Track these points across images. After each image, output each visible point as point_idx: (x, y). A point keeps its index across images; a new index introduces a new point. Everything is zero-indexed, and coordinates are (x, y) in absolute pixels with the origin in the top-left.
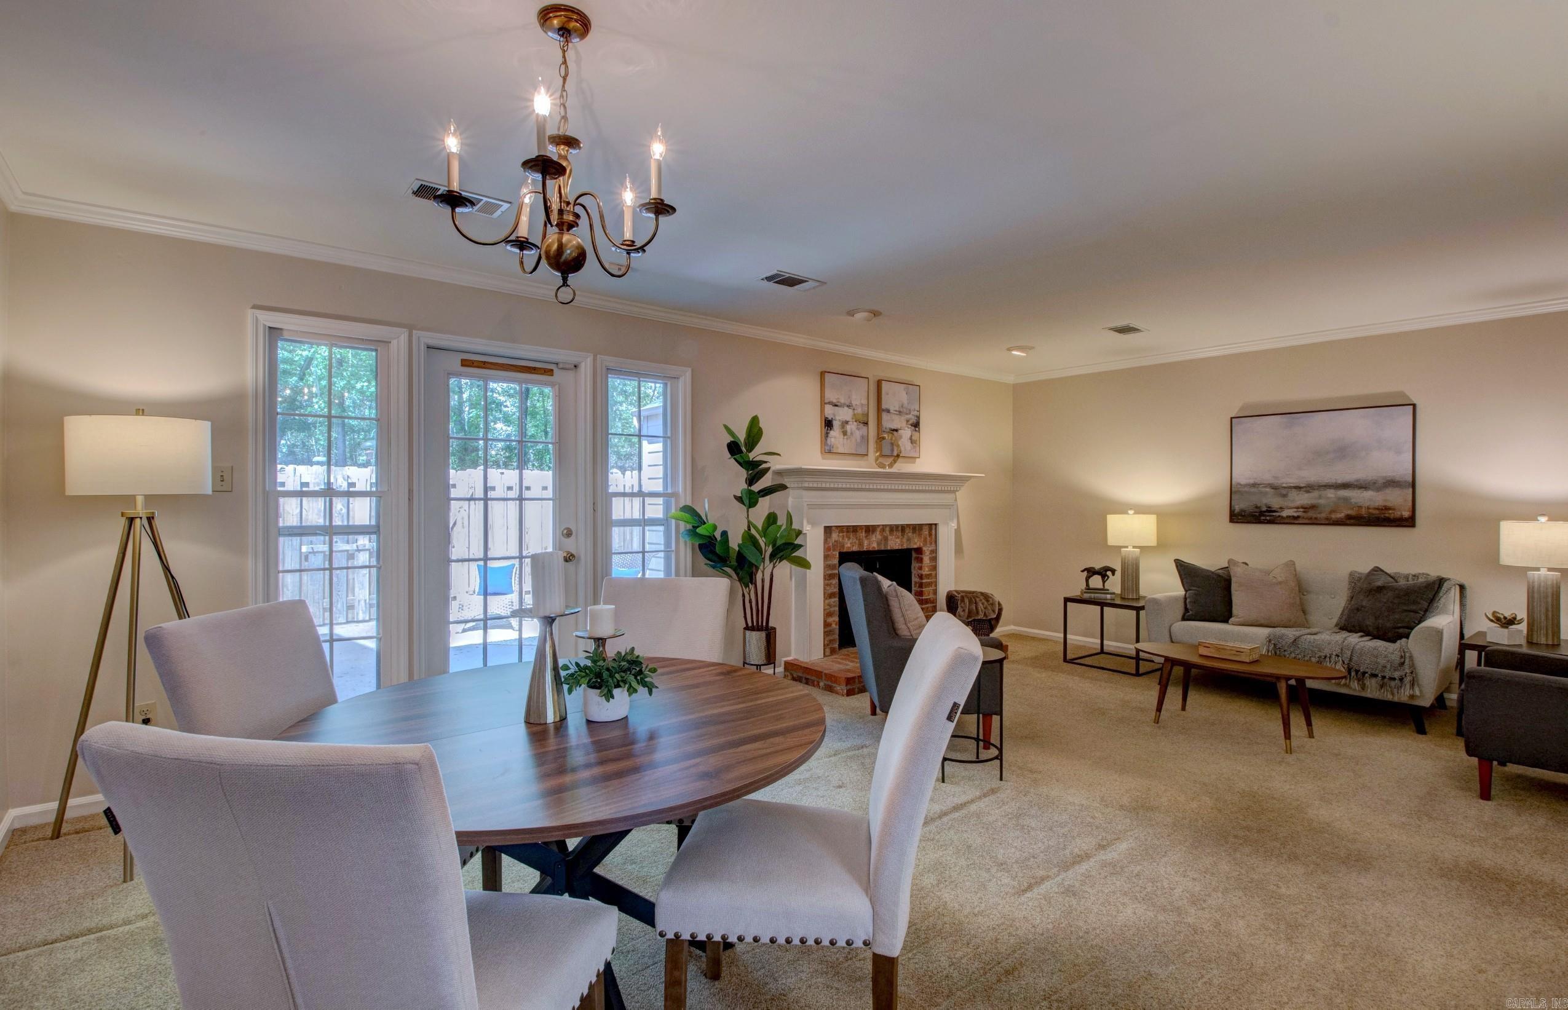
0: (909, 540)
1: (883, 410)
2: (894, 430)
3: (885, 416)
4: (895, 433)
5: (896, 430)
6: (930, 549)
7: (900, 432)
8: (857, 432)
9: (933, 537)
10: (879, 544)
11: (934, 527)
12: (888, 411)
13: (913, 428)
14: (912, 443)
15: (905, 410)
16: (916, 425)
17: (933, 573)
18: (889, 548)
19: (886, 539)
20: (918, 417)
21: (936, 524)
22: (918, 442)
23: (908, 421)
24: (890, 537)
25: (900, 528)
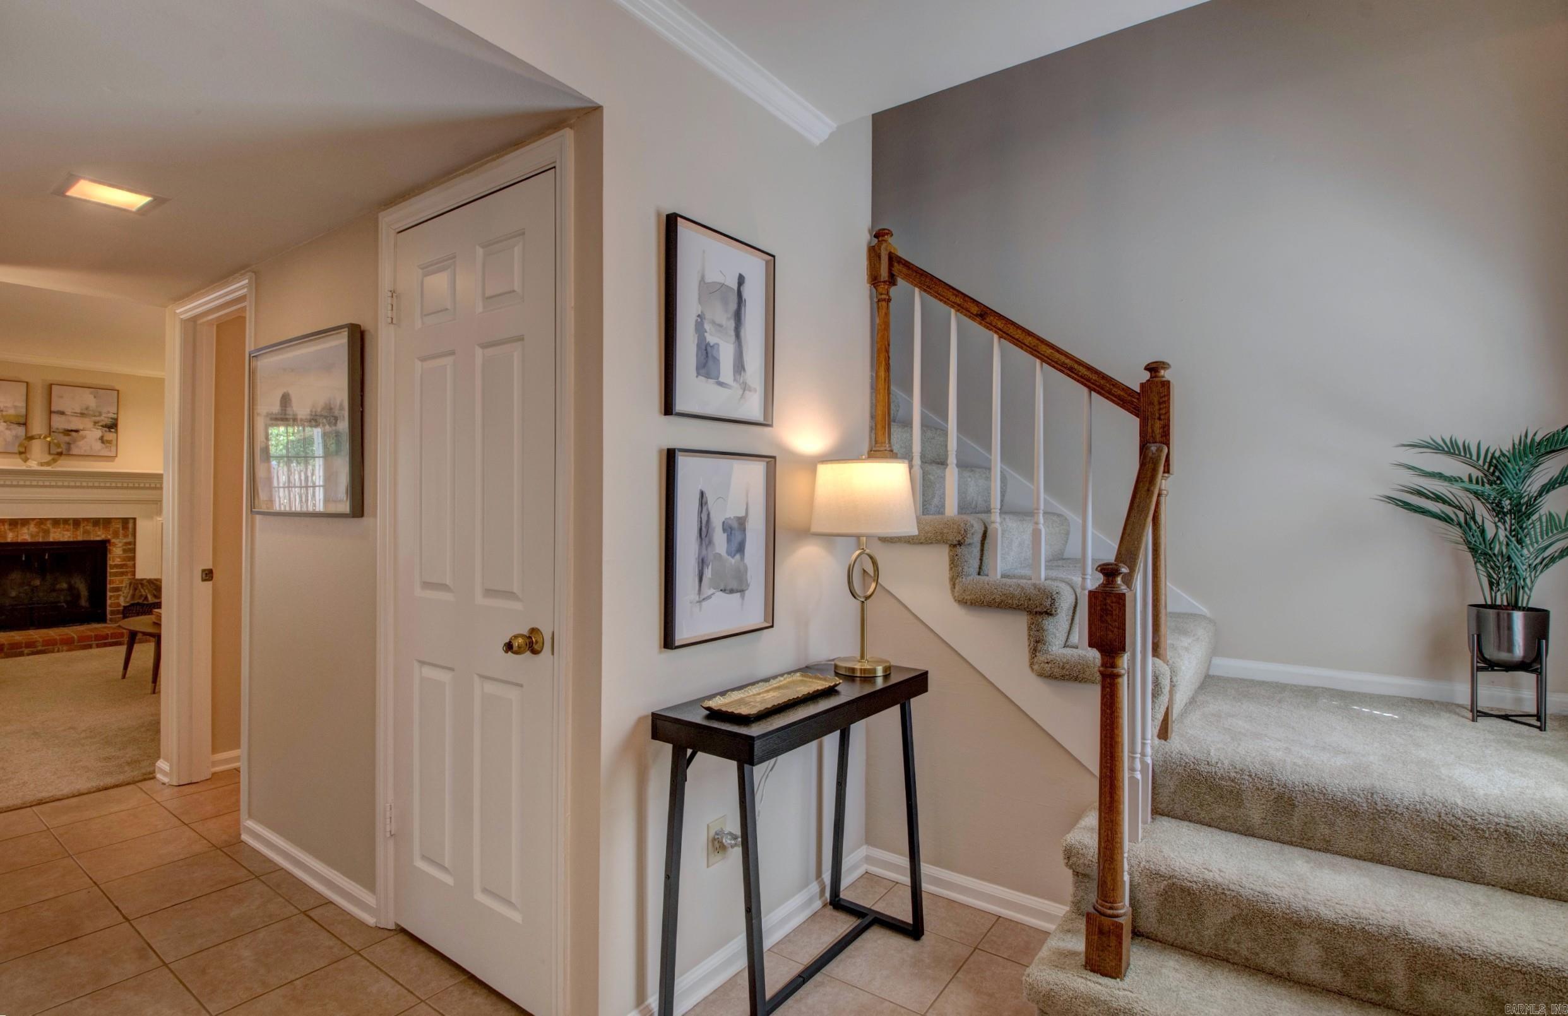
0: (86, 532)
1: (54, 412)
2: (72, 431)
3: (55, 417)
4: (74, 434)
5: (77, 431)
6: (125, 541)
7: (81, 432)
8: (8, 432)
9: (130, 530)
10: (32, 536)
11: (131, 522)
12: (62, 413)
13: (107, 429)
14: (103, 442)
15: (91, 413)
16: (113, 426)
17: (130, 563)
18: (51, 540)
19: (47, 532)
20: (116, 420)
21: (135, 519)
22: (114, 442)
23: (95, 423)
24: (52, 530)
25: (71, 522)
